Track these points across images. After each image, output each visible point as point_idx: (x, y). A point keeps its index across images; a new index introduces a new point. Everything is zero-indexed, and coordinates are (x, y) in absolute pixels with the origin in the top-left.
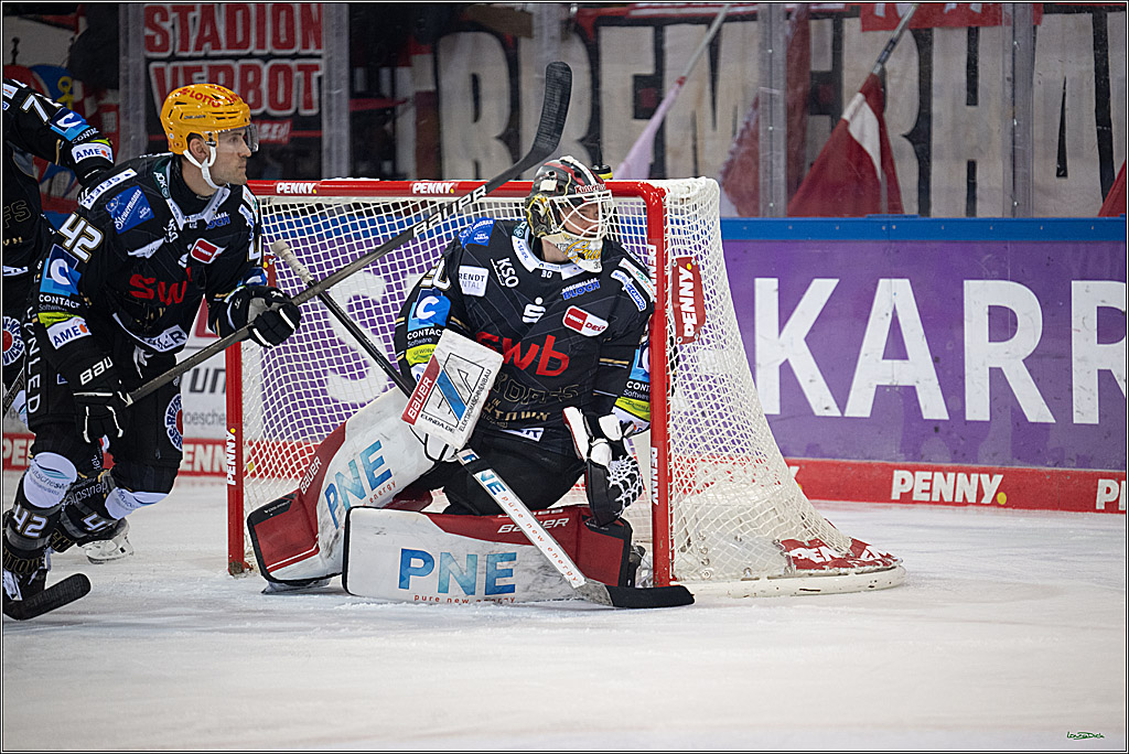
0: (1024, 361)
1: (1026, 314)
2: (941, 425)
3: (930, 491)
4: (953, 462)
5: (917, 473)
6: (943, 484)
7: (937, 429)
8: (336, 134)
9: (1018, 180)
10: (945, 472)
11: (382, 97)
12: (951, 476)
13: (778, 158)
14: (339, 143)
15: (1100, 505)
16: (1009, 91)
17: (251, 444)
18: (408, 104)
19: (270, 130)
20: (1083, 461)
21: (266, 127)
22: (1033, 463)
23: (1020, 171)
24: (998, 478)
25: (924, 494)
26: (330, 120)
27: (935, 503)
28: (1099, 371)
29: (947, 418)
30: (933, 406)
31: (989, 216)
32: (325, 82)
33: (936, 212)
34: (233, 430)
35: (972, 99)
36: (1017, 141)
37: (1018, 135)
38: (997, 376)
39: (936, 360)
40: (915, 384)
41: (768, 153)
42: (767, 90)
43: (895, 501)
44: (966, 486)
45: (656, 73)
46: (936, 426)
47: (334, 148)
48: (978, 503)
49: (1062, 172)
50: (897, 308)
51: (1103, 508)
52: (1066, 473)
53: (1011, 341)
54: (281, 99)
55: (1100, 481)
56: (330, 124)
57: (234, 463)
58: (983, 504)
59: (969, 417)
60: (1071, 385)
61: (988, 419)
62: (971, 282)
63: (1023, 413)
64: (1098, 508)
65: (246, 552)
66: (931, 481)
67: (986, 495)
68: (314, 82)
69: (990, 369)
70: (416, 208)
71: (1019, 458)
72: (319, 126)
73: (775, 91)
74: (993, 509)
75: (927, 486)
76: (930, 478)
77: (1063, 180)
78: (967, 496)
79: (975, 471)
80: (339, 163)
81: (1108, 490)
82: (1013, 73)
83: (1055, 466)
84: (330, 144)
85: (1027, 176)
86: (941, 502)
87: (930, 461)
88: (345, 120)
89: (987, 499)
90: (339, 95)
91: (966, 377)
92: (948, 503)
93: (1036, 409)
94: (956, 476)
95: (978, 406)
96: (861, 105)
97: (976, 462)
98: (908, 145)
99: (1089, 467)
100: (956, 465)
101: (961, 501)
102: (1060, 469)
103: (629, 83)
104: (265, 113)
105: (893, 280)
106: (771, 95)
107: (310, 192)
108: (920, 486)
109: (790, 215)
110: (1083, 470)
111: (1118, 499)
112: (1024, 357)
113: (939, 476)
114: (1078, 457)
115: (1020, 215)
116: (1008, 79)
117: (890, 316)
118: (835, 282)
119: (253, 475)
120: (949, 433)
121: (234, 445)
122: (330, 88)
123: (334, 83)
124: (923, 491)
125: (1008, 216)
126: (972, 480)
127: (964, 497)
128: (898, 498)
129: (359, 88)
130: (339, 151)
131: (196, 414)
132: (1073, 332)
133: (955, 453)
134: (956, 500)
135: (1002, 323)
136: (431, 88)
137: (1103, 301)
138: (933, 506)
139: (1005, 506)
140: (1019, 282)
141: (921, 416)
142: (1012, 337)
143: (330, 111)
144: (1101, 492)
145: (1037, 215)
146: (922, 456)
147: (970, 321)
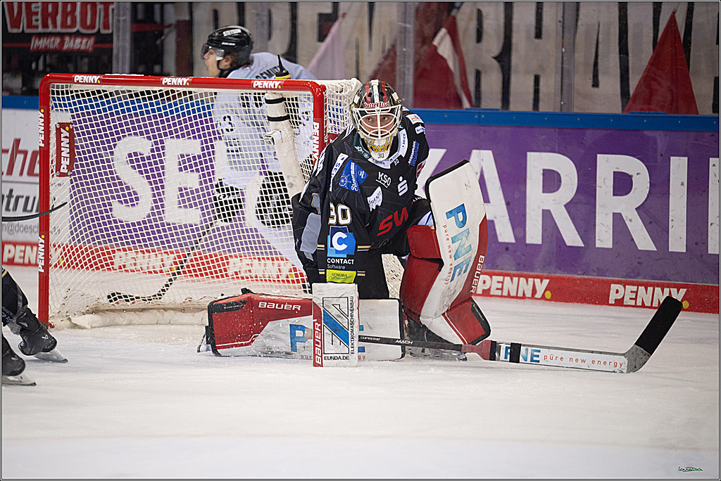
0: (565, 206)
1: (567, 175)
2: (510, 246)
3: (502, 289)
4: (517, 270)
5: (494, 277)
6: (510, 285)
7: (507, 249)
8: (122, 45)
9: (565, 88)
10: (511, 276)
11: (155, 23)
12: (515, 279)
13: (409, 69)
14: (124, 52)
15: (612, 301)
16: (560, 29)
17: (54, 246)
18: (172, 28)
19: (81, 43)
20: (601, 272)
21: (78, 40)
22: (569, 273)
23: (565, 81)
24: (546, 282)
25: (498, 291)
26: (118, 37)
27: (505, 297)
28: (614, 213)
29: (513, 241)
30: (505, 234)
31: (546, 111)
32: (115, 11)
33: (514, 107)
34: (43, 236)
35: (538, 35)
36: (564, 62)
37: (565, 58)
38: (547, 215)
39: (508, 204)
40: (494, 219)
41: (402, 66)
42: (403, 25)
43: (479, 295)
44: (525, 286)
45: (333, 13)
46: (507, 247)
47: (120, 55)
48: (533, 297)
49: (596, 84)
50: (484, 170)
51: (614, 303)
52: (590, 280)
53: (557, 193)
54: (89, 22)
55: (612, 285)
56: (118, 39)
57: (43, 258)
58: (536, 299)
59: (528, 241)
60: (595, 222)
61: (540, 243)
62: (532, 153)
63: (564, 240)
64: (610, 303)
65: (50, 316)
66: (502, 283)
67: (538, 293)
68: (110, 11)
69: (543, 210)
70: (162, 95)
71: (560, 269)
72: (112, 42)
73: (408, 26)
74: (542, 301)
75: (500, 286)
76: (502, 280)
77: (596, 89)
78: (526, 293)
79: (531, 277)
80: (123, 64)
81: (617, 292)
82: (563, 17)
83: (583, 275)
84: (118, 53)
85: (570, 86)
86: (509, 296)
87: (502, 269)
88: (128, 37)
89: (539, 295)
90: (124, 20)
91: (527, 215)
92: (513, 297)
93: (571, 237)
94: (519, 280)
95: (534, 235)
96: (445, 35)
97: (532, 271)
98: (495, 63)
99: (605, 276)
100: (519, 272)
101: (522, 296)
102: (587, 277)
103: (316, 18)
104: (78, 31)
105: (482, 151)
106: (405, 28)
107: (96, 82)
108: (496, 285)
109: (415, 107)
110: (601, 278)
111: (623, 298)
112: (565, 204)
113: (507, 279)
114: (598, 269)
115: (565, 111)
116: (560, 21)
117: (479, 174)
118: (443, 151)
119: (56, 266)
120: (515, 252)
121: (43, 246)
122: (119, 15)
123: (121, 12)
124: (497, 289)
125: (558, 111)
126: (529, 282)
127: (524, 294)
128: (481, 293)
129: (140, 16)
130: (124, 57)
131: (27, 225)
132: (597, 188)
133: (519, 264)
134: (519, 295)
135: (551, 181)
136: (187, 18)
137: (617, 168)
138: (503, 299)
139: (550, 300)
140: (563, 154)
141: (497, 240)
142: (558, 189)
143: (118, 30)
144: (612, 292)
145: (576, 110)
146: (497, 266)
147: (531, 179)
